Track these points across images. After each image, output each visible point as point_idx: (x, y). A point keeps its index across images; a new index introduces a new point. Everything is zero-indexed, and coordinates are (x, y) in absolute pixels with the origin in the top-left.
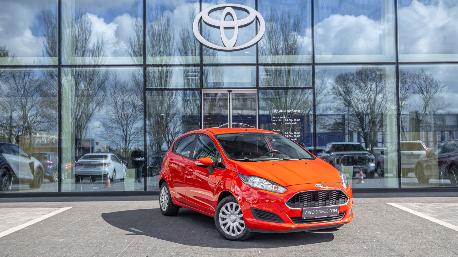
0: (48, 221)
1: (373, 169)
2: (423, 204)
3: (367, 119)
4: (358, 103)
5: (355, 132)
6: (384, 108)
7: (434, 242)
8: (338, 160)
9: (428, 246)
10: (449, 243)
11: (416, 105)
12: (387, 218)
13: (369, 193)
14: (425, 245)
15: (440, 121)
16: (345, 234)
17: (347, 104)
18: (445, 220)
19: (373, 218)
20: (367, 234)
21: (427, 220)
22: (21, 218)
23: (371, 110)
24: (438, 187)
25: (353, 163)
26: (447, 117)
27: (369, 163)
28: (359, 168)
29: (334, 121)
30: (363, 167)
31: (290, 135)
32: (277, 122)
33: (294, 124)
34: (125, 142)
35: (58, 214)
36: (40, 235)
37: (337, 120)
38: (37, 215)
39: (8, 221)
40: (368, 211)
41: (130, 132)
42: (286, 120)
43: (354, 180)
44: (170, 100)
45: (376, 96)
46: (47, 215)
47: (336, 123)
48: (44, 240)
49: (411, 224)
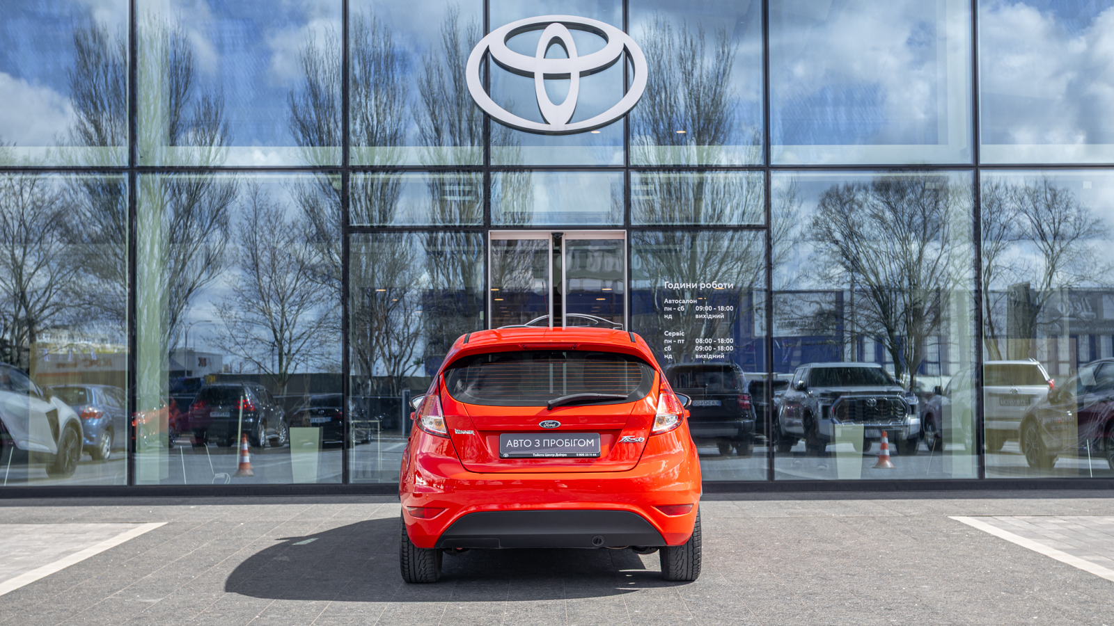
0: (115, 556)
1: (914, 431)
2: (1038, 519)
3: (900, 302)
4: (878, 263)
5: (868, 336)
6: (943, 276)
7: (1060, 610)
8: (825, 409)
9: (1047, 619)
10: (1098, 611)
11: (1025, 268)
12: (948, 551)
13: (905, 490)
14: (1039, 616)
15: (1088, 309)
16: (845, 590)
17: (848, 263)
18: (1091, 558)
19: (913, 551)
20: (900, 589)
21: (1046, 556)
23: (909, 280)
24: (1077, 476)
25: (864, 416)
26: (1105, 298)
27: (904, 415)
28: (880, 428)
29: (815, 307)
30: (890, 427)
31: (708, 345)
32: (675, 313)
33: (718, 316)
34: (277, 358)
35: (134, 539)
36: (99, 589)
37: (823, 305)
38: (84, 542)
39: (15, 556)
40: (902, 535)
41: (291, 333)
42: (698, 308)
43: (867, 459)
44: (393, 254)
45: (924, 245)
46: (109, 541)
47: (821, 314)
48: (111, 599)
49: (1005, 565)
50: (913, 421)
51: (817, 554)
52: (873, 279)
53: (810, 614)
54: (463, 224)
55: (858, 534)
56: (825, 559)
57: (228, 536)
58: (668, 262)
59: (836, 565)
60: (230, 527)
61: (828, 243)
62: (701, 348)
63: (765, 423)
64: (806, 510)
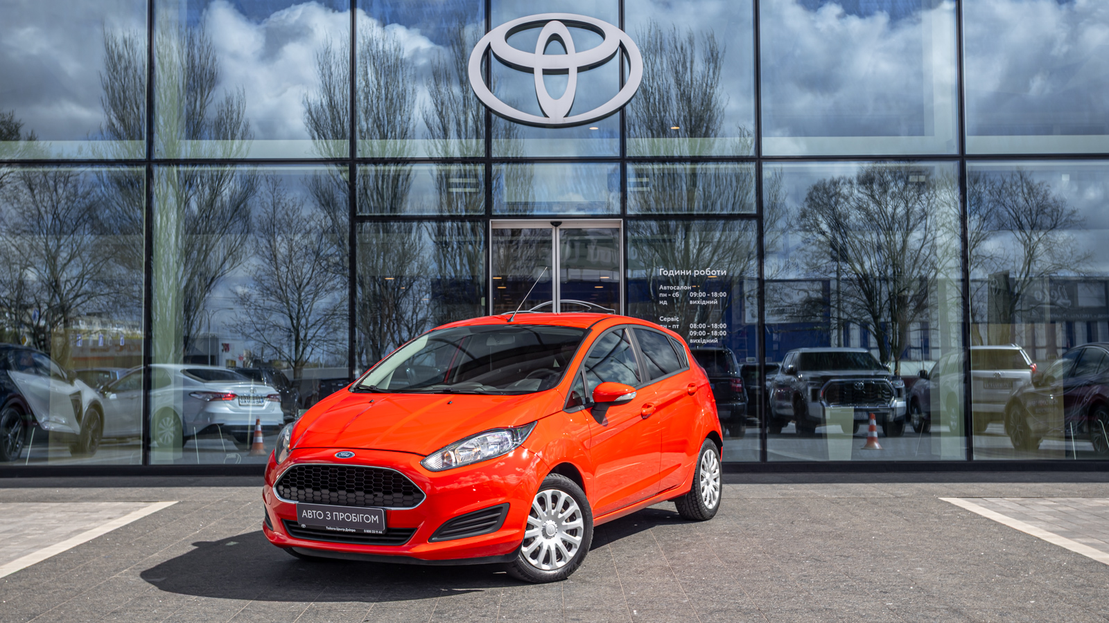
0: (124, 535)
1: (899, 413)
2: (1028, 501)
3: (885, 290)
4: (863, 253)
5: (854, 323)
6: (926, 265)
7: (1057, 594)
8: (815, 392)
9: (1044, 603)
10: (1095, 596)
11: (1005, 257)
12: (941, 532)
13: (895, 471)
14: (1036, 600)
15: (1064, 296)
16: (840, 572)
17: (835, 253)
18: (1084, 541)
19: (906, 532)
20: (894, 571)
21: (1037, 537)
22: (58, 527)
23: (894, 268)
24: (1064, 458)
25: (853, 399)
26: (1080, 287)
27: (891, 398)
28: (867, 411)
29: (803, 295)
30: (877, 410)
31: (702, 330)
32: (670, 299)
33: (711, 302)
34: (294, 343)
35: (145, 517)
36: (106, 568)
37: (811, 293)
38: (96, 520)
39: (29, 534)
40: (894, 516)
41: (307, 320)
42: (692, 294)
43: (857, 440)
44: (403, 244)
45: (907, 235)
46: (120, 519)
47: (809, 301)
48: (116, 578)
49: (999, 547)
50: (899, 403)
51: (811, 535)
52: (858, 267)
53: (805, 597)
54: (468, 214)
55: (850, 516)
56: (819, 541)
57: (235, 515)
58: (663, 252)
59: (830, 546)
60: (238, 506)
61: (815, 233)
62: (695, 333)
63: (758, 406)
64: (799, 491)
